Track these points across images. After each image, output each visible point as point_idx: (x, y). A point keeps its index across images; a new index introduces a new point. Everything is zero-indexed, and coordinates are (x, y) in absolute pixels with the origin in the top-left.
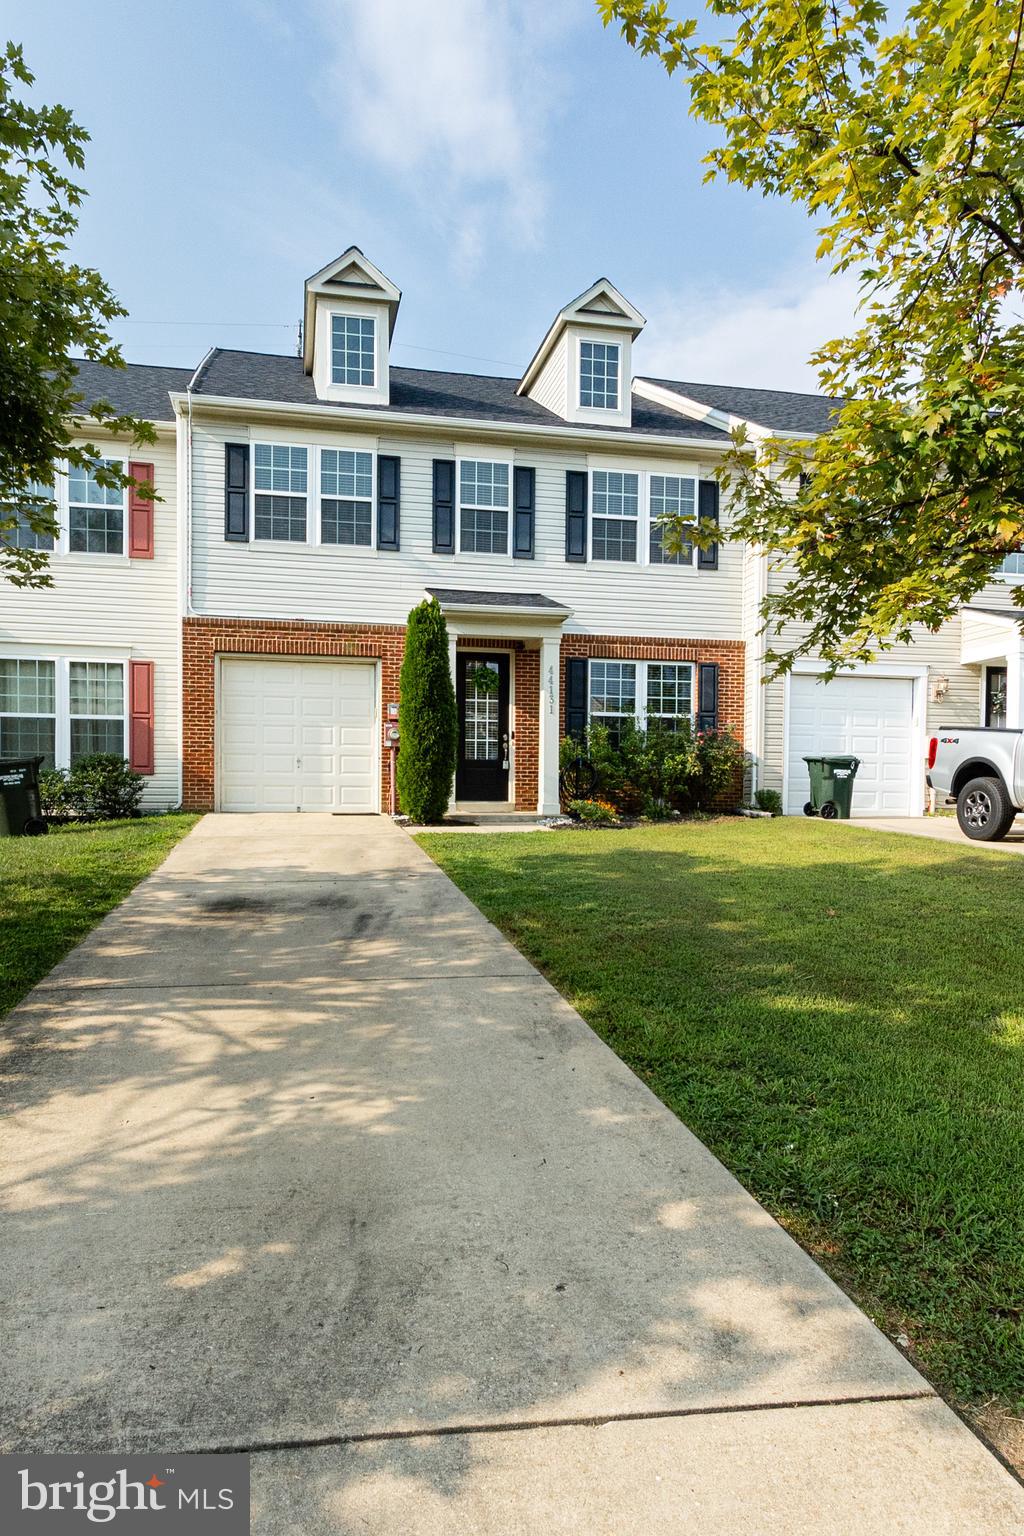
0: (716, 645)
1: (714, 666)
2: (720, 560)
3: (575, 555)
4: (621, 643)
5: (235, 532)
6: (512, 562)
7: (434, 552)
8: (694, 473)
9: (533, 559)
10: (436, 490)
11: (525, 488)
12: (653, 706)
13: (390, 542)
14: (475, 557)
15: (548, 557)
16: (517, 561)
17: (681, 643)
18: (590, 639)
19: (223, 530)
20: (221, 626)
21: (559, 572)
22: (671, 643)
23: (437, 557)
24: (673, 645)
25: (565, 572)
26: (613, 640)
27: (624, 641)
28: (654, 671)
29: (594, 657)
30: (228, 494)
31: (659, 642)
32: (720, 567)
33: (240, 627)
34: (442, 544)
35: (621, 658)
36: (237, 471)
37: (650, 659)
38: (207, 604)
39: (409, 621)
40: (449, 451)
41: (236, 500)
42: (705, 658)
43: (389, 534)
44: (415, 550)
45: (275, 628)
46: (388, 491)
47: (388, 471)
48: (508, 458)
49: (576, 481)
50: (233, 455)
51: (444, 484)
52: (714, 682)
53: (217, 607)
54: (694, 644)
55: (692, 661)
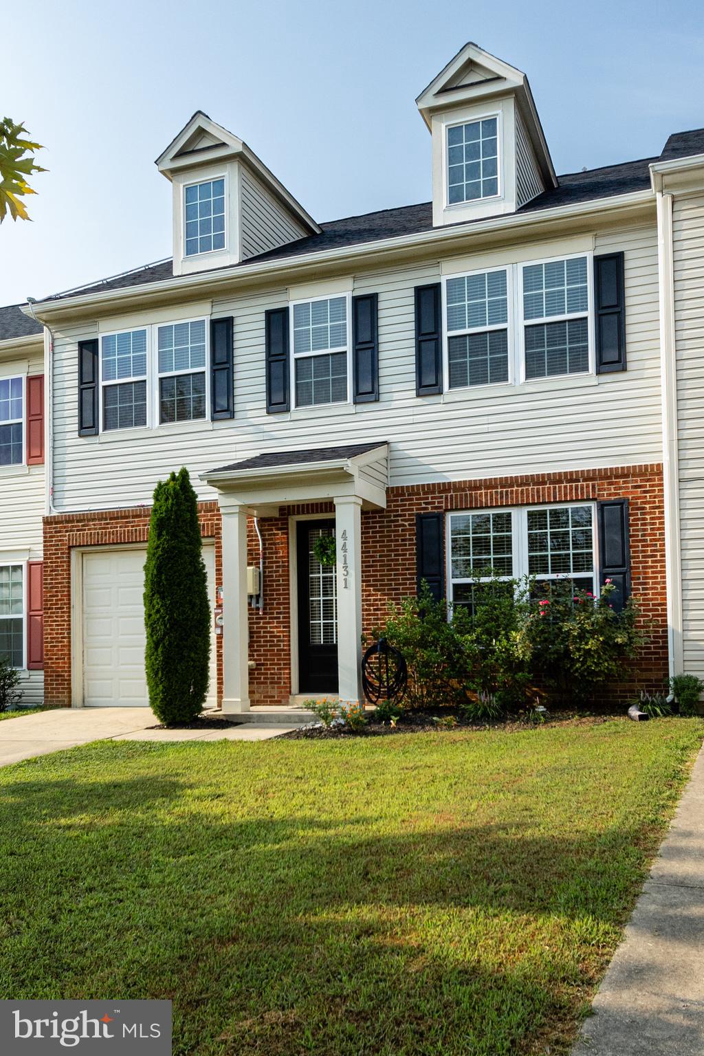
0: (624, 474)
1: (621, 503)
2: (630, 357)
3: (427, 385)
4: (487, 488)
5: (87, 427)
6: (352, 409)
7: (269, 413)
8: (585, 249)
9: (377, 400)
10: (269, 344)
11: (365, 320)
12: (536, 565)
13: (225, 410)
14: (312, 410)
15: (396, 396)
16: (360, 408)
17: (571, 478)
18: (446, 488)
19: (76, 427)
20: (72, 521)
21: (410, 411)
22: (557, 479)
23: (272, 418)
24: (560, 482)
25: (416, 410)
26: (475, 486)
27: (489, 484)
28: (535, 520)
29: (452, 510)
30: (81, 391)
31: (539, 480)
32: (630, 366)
33: (89, 520)
34: (276, 403)
35: (487, 507)
36: (88, 367)
37: (528, 504)
38: (66, 502)
39: (156, 498)
40: (282, 297)
41: (88, 395)
42: (608, 493)
43: (223, 402)
44: (250, 414)
45: (117, 518)
46: (221, 356)
47: (221, 335)
48: (345, 290)
49: (427, 298)
50: (85, 352)
51: (276, 335)
52: (624, 525)
53: (75, 503)
54: (590, 476)
55: (588, 500)
